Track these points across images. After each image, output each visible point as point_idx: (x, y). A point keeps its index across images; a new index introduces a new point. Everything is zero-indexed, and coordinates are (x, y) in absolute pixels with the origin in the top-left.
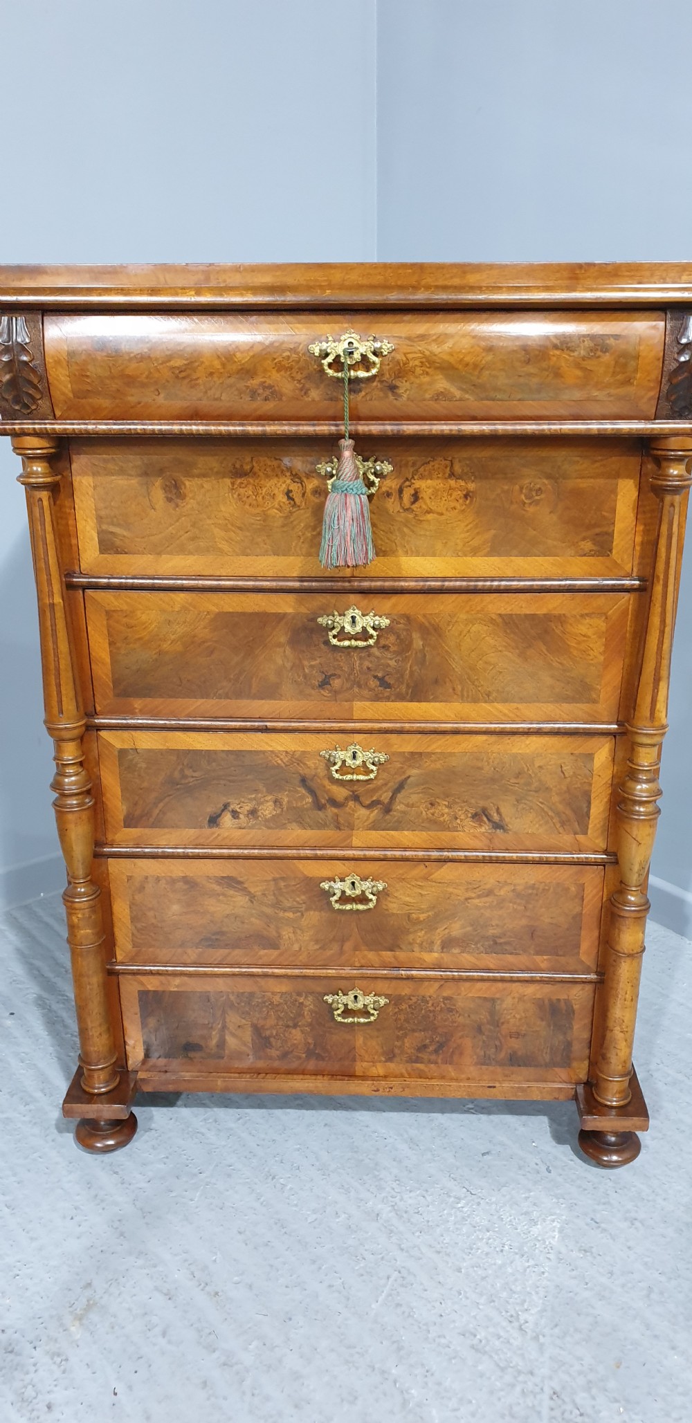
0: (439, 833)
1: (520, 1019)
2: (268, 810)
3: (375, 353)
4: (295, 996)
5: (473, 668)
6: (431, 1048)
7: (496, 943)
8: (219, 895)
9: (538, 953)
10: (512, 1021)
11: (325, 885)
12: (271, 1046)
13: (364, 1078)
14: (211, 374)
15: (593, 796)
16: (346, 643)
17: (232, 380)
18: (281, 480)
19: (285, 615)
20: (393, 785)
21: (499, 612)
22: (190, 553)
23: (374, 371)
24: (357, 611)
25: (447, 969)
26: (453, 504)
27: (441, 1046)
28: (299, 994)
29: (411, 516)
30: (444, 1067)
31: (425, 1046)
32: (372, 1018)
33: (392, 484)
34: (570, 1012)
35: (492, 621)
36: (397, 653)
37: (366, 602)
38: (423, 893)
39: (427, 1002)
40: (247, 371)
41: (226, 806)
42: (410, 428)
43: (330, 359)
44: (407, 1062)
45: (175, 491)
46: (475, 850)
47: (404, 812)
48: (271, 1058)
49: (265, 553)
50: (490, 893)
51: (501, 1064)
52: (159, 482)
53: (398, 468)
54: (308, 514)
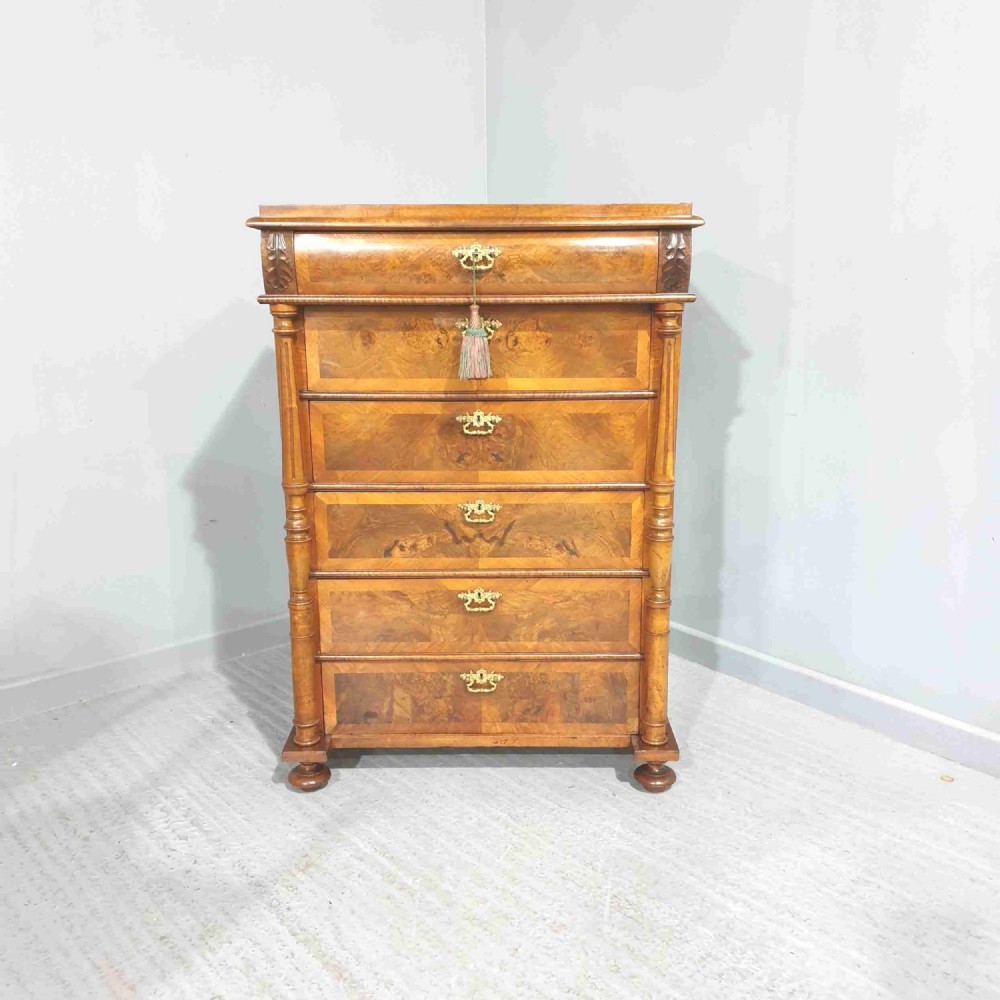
0: (535, 559)
1: (591, 688)
2: (423, 544)
3: (491, 255)
4: (441, 676)
5: (554, 448)
6: (533, 711)
7: (573, 633)
8: (390, 604)
9: (602, 640)
10: (586, 689)
11: (461, 596)
12: (423, 712)
13: (488, 734)
14: (394, 268)
15: (632, 531)
16: (474, 432)
17: (405, 271)
18: (434, 332)
19: (435, 416)
20: (505, 525)
21: (569, 412)
22: (377, 377)
23: (490, 266)
24: (480, 412)
25: (542, 653)
26: (538, 346)
27: (539, 710)
28: (444, 674)
29: (513, 353)
30: (541, 724)
31: (528, 710)
32: (493, 689)
33: (502, 334)
34: (625, 683)
35: (565, 417)
36: (506, 439)
37: (486, 407)
38: (525, 599)
39: (529, 677)
40: (415, 266)
41: (396, 542)
42: (512, 299)
43: (464, 259)
44: (516, 721)
45: (368, 340)
46: (559, 569)
47: (513, 545)
48: (423, 721)
49: (424, 377)
50: (568, 599)
51: (580, 721)
52: (358, 334)
53: (505, 324)
54: (451, 352)
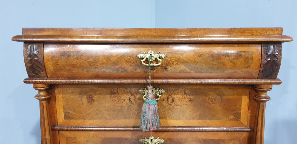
3: (160, 58)
14: (102, 64)
17: (110, 66)
18: (127, 95)
19: (128, 138)
21: (202, 138)
22: (96, 119)
23: (159, 64)
24: (153, 137)
26: (185, 103)
29: (171, 106)
33: (165, 96)
35: (200, 141)
37: (156, 134)
40: (115, 63)
42: (172, 81)
43: (144, 60)
45: (91, 99)
49: (121, 119)
52: (85, 96)
53: (167, 91)
54: (136, 106)
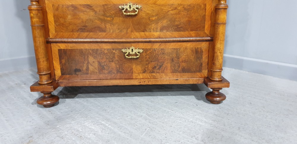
1: (186, 55)
4: (112, 50)
6: (157, 67)
7: (178, 27)
8: (84, 11)
9: (192, 30)
10: (183, 56)
11: (120, 7)
12: (104, 69)
13: (136, 79)
25: (162, 38)
27: (160, 67)
28: (113, 49)
30: (161, 74)
31: (155, 67)
32: (138, 56)
34: (202, 51)
38: (154, 9)
39: (156, 51)
44: (150, 73)
48: (104, 74)
50: (176, 8)
51: (180, 72)
